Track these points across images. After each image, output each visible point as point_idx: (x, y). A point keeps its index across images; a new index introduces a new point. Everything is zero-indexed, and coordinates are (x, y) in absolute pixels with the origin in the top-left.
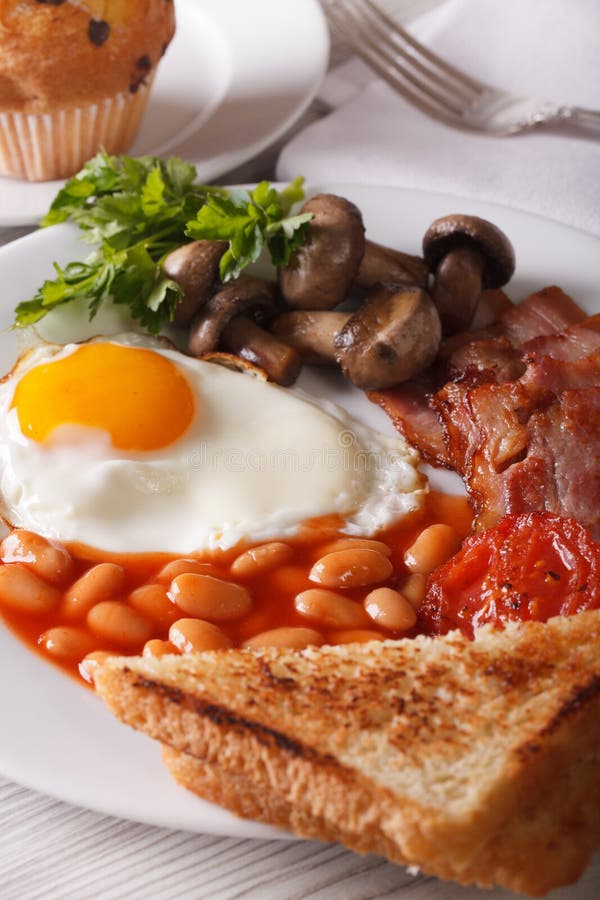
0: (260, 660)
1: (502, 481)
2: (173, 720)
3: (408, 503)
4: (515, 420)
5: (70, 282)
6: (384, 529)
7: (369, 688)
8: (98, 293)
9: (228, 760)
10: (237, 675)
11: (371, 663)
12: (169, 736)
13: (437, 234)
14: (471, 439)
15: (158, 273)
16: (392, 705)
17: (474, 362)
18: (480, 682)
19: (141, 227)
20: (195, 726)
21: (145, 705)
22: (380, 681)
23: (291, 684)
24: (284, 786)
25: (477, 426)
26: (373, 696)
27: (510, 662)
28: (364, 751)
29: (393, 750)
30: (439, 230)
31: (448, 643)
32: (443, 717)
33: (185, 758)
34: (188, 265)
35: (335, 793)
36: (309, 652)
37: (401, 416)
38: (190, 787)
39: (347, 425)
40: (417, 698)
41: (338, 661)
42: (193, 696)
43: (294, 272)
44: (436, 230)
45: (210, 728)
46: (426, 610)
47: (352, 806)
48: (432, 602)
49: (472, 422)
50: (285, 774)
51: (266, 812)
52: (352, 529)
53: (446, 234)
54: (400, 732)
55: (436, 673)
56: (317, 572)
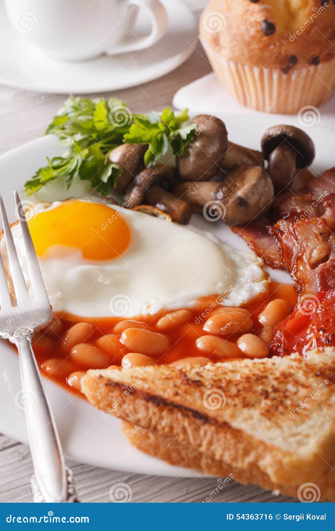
0: (181, 371)
1: (315, 274)
2: (130, 405)
3: (259, 288)
4: (320, 238)
5: (55, 168)
6: (246, 302)
7: (247, 385)
8: (72, 174)
9: (164, 428)
10: (167, 379)
11: (246, 371)
12: (127, 415)
13: (269, 136)
14: (295, 251)
15: (106, 162)
16: (261, 394)
17: (295, 207)
18: (312, 381)
19: (94, 136)
20: (143, 408)
21: (112, 397)
22: (252, 381)
23: (199, 383)
24: (198, 442)
25: (298, 243)
26: (249, 389)
27: (329, 369)
28: (245, 420)
29: (263, 419)
30: (271, 134)
31: (291, 360)
32: (292, 400)
33: (137, 428)
34: (124, 156)
35: (230, 444)
36: (209, 366)
37: (252, 240)
38: (140, 448)
39: (220, 246)
40: (275, 390)
41: (227, 370)
42: (141, 390)
43: (187, 159)
44: (269, 133)
45: (152, 408)
46: (274, 346)
47: (240, 452)
48: (277, 341)
49: (295, 241)
50: (199, 435)
51: (186, 460)
52: (227, 303)
53: (275, 136)
54: (267, 408)
55: (286, 377)
56: (208, 326)
